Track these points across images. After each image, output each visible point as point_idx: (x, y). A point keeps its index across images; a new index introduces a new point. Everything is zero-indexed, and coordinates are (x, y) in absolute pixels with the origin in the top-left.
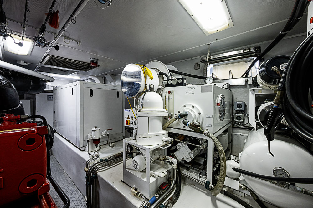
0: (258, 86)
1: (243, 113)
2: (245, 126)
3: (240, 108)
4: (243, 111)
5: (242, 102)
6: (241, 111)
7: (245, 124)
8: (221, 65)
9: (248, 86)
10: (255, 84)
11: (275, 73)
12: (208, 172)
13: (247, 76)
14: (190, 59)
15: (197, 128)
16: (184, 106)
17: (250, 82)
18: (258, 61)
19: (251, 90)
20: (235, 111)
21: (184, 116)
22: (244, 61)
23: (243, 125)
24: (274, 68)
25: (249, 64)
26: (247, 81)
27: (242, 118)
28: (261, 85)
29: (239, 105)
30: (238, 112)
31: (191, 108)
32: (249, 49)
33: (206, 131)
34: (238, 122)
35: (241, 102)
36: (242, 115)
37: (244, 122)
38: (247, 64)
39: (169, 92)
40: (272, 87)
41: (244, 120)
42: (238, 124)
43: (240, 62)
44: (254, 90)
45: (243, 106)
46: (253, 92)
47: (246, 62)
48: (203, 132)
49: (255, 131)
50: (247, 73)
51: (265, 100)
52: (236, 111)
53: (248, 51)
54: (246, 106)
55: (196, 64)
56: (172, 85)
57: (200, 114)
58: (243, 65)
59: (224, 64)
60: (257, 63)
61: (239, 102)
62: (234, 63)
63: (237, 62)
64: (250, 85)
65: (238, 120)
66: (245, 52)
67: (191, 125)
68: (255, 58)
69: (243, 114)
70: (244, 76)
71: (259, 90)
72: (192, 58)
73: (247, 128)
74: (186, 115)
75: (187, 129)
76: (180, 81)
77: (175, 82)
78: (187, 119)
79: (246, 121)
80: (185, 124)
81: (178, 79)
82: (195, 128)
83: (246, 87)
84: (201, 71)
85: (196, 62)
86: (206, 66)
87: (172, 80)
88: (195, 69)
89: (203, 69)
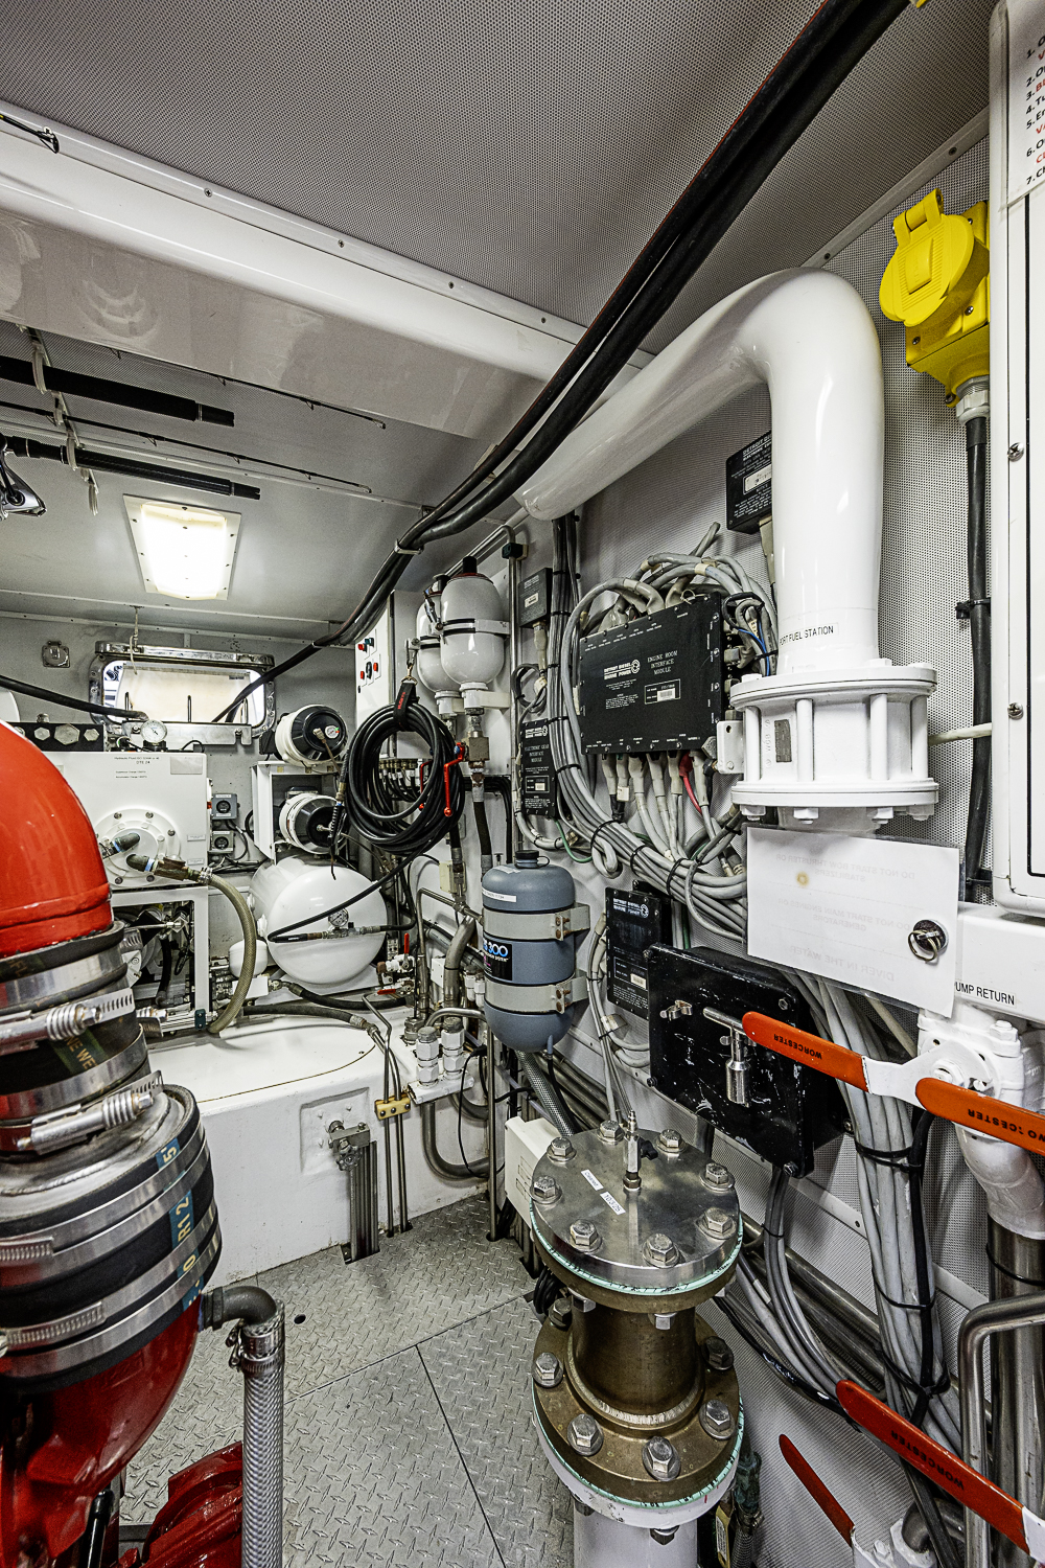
0: (275, 754)
1: (231, 826)
2: (237, 865)
3: (227, 812)
4: (231, 820)
5: (230, 796)
6: (226, 821)
7: (237, 857)
8: (152, 669)
9: (241, 749)
10: (268, 745)
11: (319, 741)
12: (196, 988)
13: (230, 719)
14: (21, 616)
15: (180, 869)
16: (117, 816)
17: (247, 740)
18: (262, 686)
19: (261, 766)
21: (128, 844)
22: (224, 674)
23: (231, 863)
25: (238, 687)
26: (239, 736)
27: (231, 843)
28: (285, 756)
29: (223, 805)
30: (217, 825)
31: (144, 819)
32: (252, 659)
33: (205, 874)
34: (218, 855)
35: (227, 796)
36: (228, 832)
37: (232, 853)
38: (233, 684)
40: (309, 763)
41: (234, 848)
42: (217, 862)
43: (214, 673)
44: (265, 766)
45: (233, 807)
46: (265, 769)
47: (231, 678)
48: (198, 875)
49: (273, 868)
50: (231, 712)
51: (288, 790)
52: (214, 822)
53: (250, 661)
54: (238, 807)
55: (51, 644)
56: (54, 745)
57: (172, 834)
58: (219, 683)
59: (165, 670)
60: (259, 691)
61: (222, 796)
62: (196, 672)
63: (205, 673)
64: (245, 746)
65: (220, 848)
66: (241, 661)
67: (160, 865)
68: (256, 676)
69: (230, 829)
70: (223, 720)
71: (279, 765)
72: (29, 616)
73: (243, 868)
74: (135, 841)
75: (126, 884)
76: (91, 735)
77: (67, 736)
78: (139, 853)
79: (240, 850)
80: (140, 866)
81: (83, 728)
82: (174, 869)
83: (236, 751)
84: (76, 676)
85: (55, 637)
86: (98, 664)
87: (52, 727)
88: (47, 664)
89: (83, 670)
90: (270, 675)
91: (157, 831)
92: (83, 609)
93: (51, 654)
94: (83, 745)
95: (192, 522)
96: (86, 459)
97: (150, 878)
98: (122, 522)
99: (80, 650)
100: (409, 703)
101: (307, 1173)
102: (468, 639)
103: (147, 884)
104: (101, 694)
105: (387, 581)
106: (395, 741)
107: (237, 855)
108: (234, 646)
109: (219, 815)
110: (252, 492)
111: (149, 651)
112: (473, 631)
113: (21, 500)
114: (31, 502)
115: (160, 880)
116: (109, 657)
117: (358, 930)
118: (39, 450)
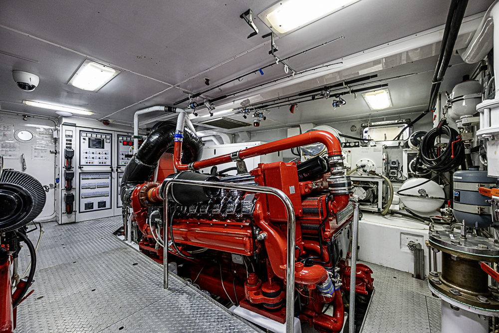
0: (409, 147)
1: (396, 169)
2: (398, 180)
3: (394, 165)
6: (395, 167)
8: (376, 128)
9: (401, 147)
10: (407, 146)
11: (419, 141)
12: (378, 203)
13: (398, 139)
14: (347, 121)
16: (362, 161)
17: (402, 144)
20: (389, 168)
21: (363, 166)
22: (396, 126)
23: (396, 179)
24: (418, 138)
25: (401, 129)
26: (400, 143)
27: (396, 173)
28: (411, 147)
29: (394, 163)
30: (392, 168)
31: (367, 162)
34: (392, 177)
35: (395, 160)
36: (395, 171)
37: (397, 177)
38: (399, 129)
39: (349, 152)
41: (397, 175)
42: (392, 179)
43: (393, 127)
44: (406, 150)
45: (397, 163)
46: (405, 152)
47: (399, 127)
48: (379, 174)
49: (408, 181)
50: (399, 136)
51: (411, 157)
52: (391, 167)
53: (404, 121)
54: (399, 163)
55: (353, 126)
56: (350, 146)
57: (373, 165)
58: (395, 129)
59: (379, 128)
60: (408, 129)
61: (393, 160)
62: (388, 127)
63: (390, 127)
65: (392, 175)
66: (402, 122)
67: (370, 172)
68: (406, 125)
70: (396, 139)
71: (410, 150)
72: (349, 121)
73: (400, 181)
74: (365, 166)
75: (363, 176)
76: (357, 144)
77: (352, 144)
78: (365, 169)
79: (399, 175)
80: (365, 171)
81: (355, 143)
82: (373, 173)
83: (399, 148)
84: (357, 133)
85: (353, 125)
86: (362, 129)
87: (349, 143)
88: (352, 131)
89: (359, 131)
90: (411, 124)
91: (370, 164)
92: (358, 117)
93: (353, 128)
94: (355, 146)
95: (376, 94)
96: (353, 92)
97: (368, 175)
98: (362, 98)
99: (358, 127)
100: (443, 125)
101: (402, 250)
102: (463, 102)
103: (367, 176)
104: (363, 136)
105: (435, 91)
106: (440, 138)
107: (399, 177)
108: (399, 118)
109: (392, 165)
110: (386, 85)
111: (373, 124)
112: (463, 99)
113: (342, 103)
114: (344, 102)
115: (371, 175)
116: (365, 127)
117: (429, 197)
118: (345, 93)
